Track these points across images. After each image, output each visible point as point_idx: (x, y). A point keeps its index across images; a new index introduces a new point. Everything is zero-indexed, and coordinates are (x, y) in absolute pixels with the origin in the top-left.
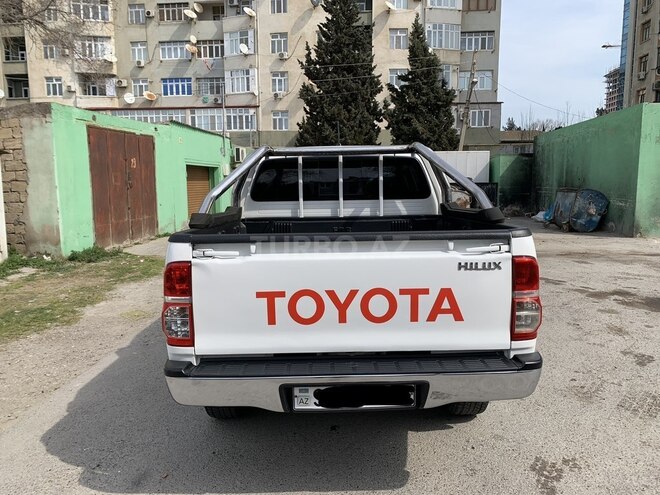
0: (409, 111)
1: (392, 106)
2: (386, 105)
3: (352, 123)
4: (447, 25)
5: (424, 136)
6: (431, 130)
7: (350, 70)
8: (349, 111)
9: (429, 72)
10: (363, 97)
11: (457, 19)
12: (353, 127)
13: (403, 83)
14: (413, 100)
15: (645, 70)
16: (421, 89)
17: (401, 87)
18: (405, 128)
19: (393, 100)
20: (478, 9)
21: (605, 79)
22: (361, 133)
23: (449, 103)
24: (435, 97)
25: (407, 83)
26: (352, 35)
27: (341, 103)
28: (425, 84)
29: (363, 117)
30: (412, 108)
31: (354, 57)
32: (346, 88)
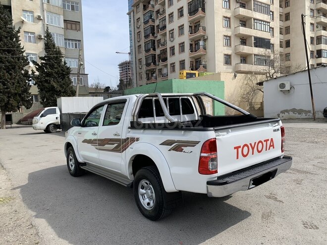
0: (47, 76)
1: (37, 73)
2: (33, 72)
3: (13, 81)
4: (57, 34)
5: (58, 89)
6: (61, 86)
7: (9, 51)
8: (11, 74)
9: (57, 57)
10: (19, 66)
11: (62, 32)
12: (14, 84)
13: (43, 61)
14: (50, 70)
15: (141, 65)
16: (53, 65)
17: (42, 63)
18: (46, 85)
19: (37, 69)
20: (72, 29)
21: (118, 67)
22: (19, 86)
23: (68, 73)
24: (62, 70)
25: (44, 61)
26: (8, 32)
27: (4, 69)
28: (55, 63)
29: (20, 78)
30: (48, 75)
31: (11, 44)
32: (7, 61)
